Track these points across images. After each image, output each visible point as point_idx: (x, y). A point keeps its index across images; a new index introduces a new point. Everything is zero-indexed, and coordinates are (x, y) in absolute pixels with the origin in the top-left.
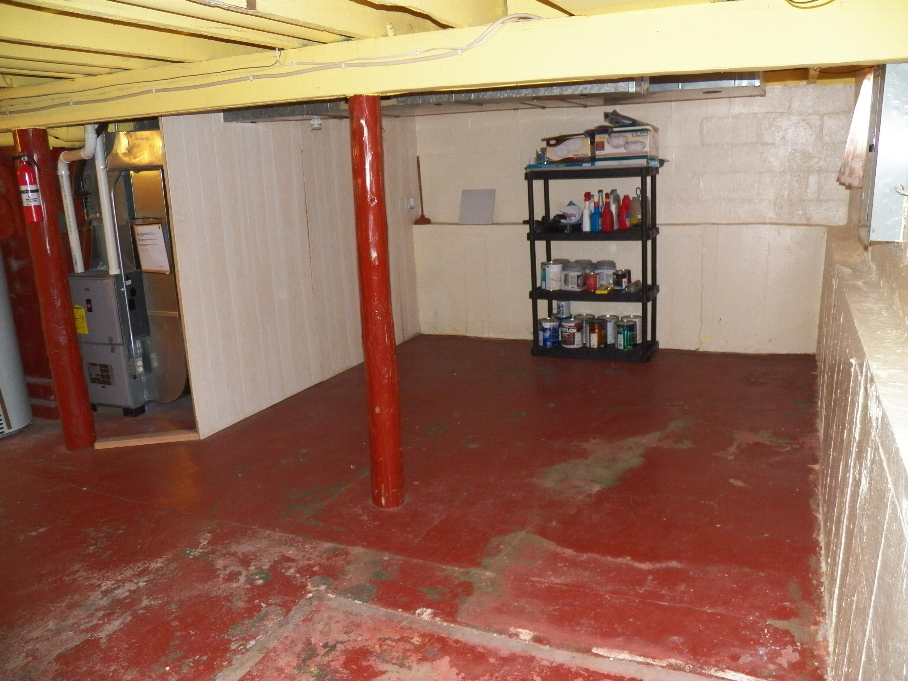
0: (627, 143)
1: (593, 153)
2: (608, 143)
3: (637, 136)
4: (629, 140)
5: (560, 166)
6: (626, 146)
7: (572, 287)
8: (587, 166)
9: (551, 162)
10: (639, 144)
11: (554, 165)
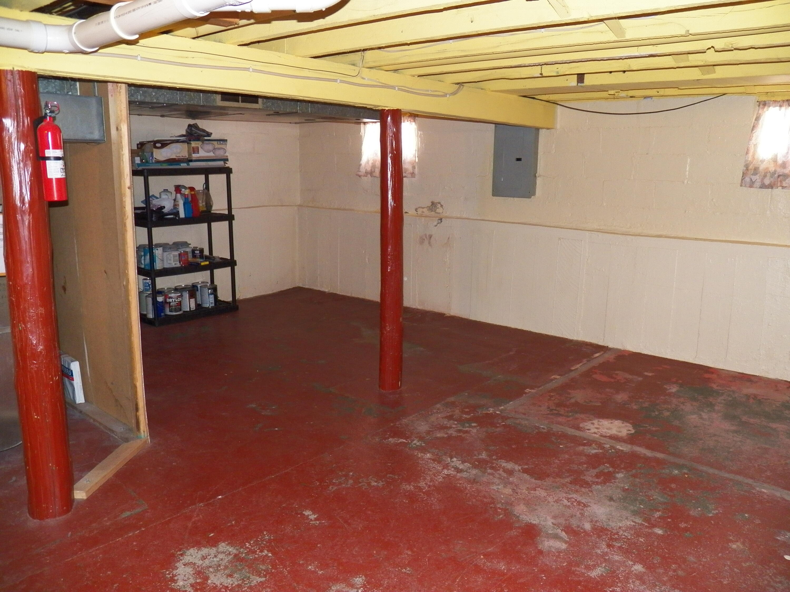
0: (215, 149)
1: (190, 154)
2: (202, 148)
3: (220, 144)
4: (216, 147)
5: (164, 165)
6: (214, 151)
7: (175, 264)
8: (184, 165)
9: (158, 162)
10: (222, 150)
11: (159, 164)
